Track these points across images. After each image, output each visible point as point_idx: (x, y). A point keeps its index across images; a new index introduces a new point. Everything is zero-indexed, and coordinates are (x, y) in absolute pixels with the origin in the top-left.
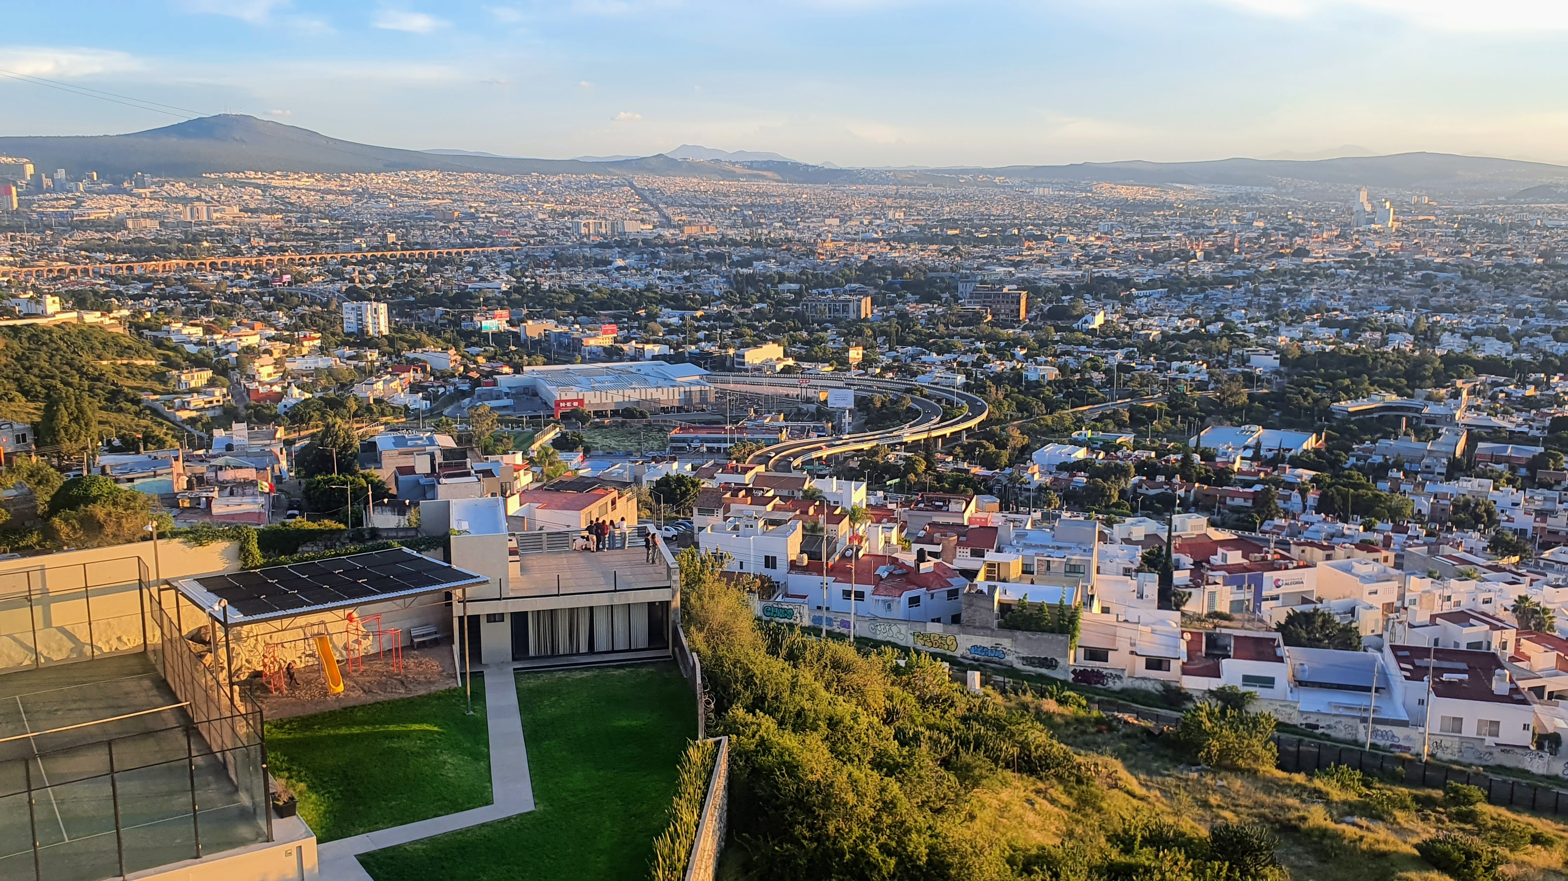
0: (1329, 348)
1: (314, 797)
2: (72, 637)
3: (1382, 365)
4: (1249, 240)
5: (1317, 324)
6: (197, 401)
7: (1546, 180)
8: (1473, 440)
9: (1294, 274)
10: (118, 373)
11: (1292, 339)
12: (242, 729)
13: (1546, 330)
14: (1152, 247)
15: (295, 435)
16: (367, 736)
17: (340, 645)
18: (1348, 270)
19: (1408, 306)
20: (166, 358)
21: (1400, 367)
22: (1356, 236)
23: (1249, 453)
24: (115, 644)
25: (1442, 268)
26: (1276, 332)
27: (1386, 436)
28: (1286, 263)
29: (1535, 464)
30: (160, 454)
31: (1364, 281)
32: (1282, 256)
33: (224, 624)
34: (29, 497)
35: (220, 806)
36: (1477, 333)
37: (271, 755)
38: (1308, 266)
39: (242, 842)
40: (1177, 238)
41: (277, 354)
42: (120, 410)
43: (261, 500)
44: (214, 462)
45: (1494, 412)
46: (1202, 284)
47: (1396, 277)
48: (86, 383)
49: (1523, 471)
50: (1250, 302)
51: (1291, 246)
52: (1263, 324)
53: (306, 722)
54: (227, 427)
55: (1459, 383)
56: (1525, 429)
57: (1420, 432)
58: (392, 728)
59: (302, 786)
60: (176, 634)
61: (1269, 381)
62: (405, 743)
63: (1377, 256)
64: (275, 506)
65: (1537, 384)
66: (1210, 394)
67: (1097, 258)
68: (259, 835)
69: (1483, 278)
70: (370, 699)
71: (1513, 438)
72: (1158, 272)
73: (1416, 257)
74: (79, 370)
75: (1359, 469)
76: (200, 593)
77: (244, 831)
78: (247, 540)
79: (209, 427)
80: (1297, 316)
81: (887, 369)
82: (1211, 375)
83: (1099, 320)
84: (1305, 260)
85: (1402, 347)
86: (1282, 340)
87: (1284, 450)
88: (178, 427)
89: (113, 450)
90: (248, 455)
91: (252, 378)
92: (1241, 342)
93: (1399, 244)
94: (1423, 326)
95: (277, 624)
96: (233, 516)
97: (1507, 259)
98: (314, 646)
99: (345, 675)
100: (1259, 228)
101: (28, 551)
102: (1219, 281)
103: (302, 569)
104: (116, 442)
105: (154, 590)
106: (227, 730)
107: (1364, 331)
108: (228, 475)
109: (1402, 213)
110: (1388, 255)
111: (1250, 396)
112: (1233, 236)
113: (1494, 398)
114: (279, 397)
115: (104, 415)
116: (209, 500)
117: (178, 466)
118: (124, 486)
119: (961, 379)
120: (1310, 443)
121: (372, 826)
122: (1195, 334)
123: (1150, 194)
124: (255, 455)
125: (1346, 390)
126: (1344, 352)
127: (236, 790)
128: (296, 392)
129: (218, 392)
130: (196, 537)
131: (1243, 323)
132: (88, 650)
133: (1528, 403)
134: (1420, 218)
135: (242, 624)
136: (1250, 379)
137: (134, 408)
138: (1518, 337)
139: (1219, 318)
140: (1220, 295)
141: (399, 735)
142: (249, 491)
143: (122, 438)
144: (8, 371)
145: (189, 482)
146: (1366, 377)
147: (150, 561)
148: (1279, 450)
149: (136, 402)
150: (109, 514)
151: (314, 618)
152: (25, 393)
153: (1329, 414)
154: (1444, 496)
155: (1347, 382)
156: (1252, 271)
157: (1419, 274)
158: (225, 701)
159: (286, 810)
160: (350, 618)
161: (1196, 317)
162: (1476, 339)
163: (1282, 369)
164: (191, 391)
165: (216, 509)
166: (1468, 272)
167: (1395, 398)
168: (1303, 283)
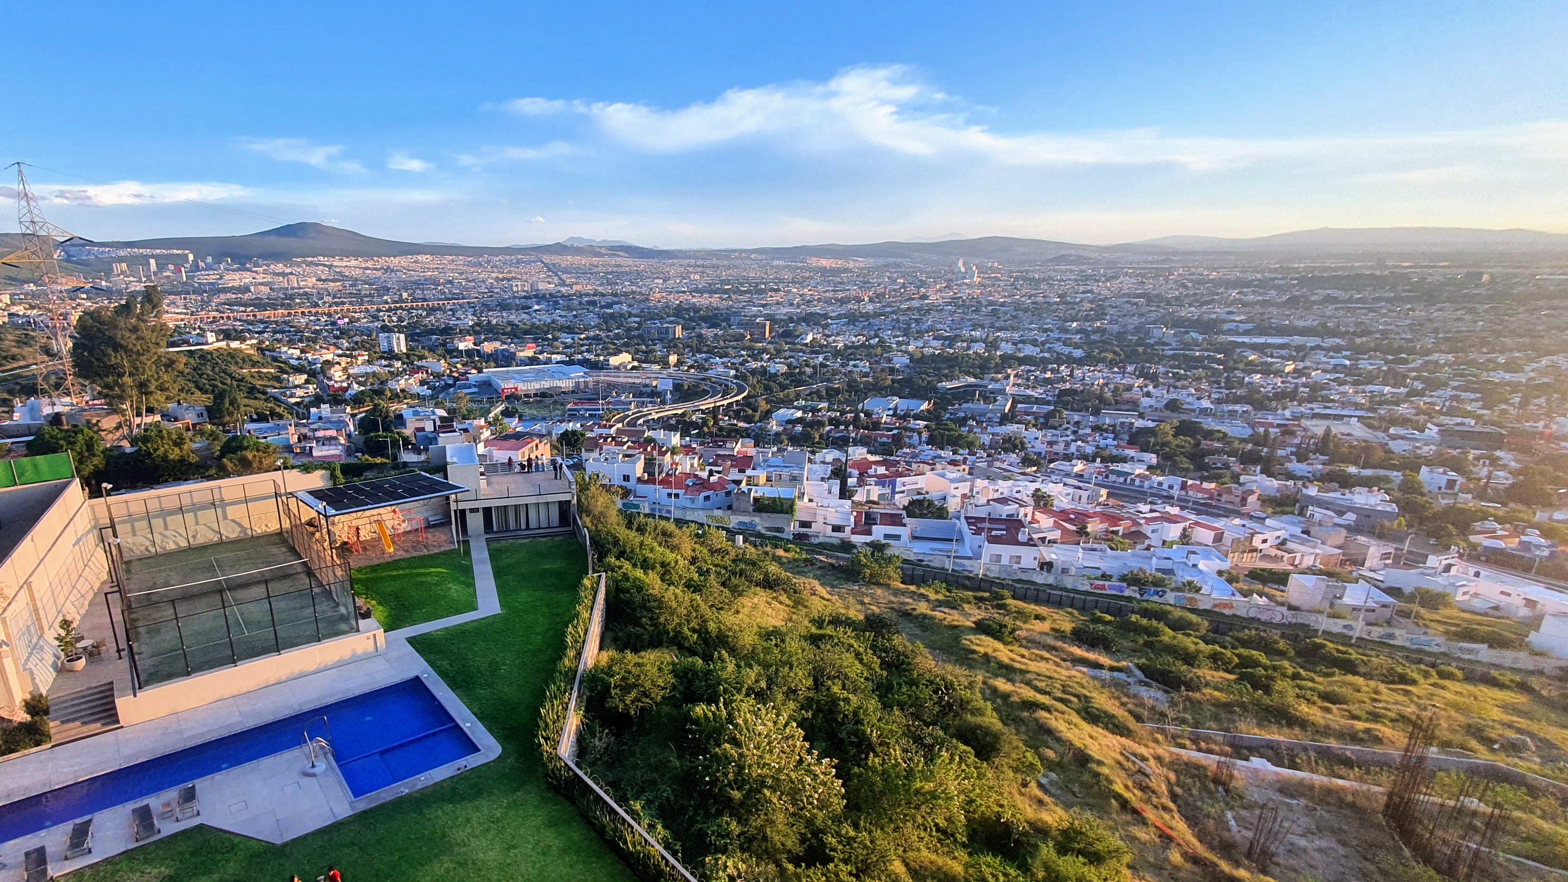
0: (937, 352)
1: (381, 608)
2: (240, 525)
3: (967, 362)
4: (895, 290)
5: (931, 338)
6: (300, 392)
7: (1064, 252)
8: (1015, 403)
9: (919, 310)
10: (253, 377)
11: (917, 347)
12: (339, 572)
13: (1059, 340)
14: (840, 295)
15: (356, 411)
16: (406, 575)
17: (390, 527)
18: (950, 307)
19: (982, 327)
20: (280, 367)
21: (977, 362)
22: (955, 287)
23: (891, 412)
24: (264, 528)
25: (1003, 305)
26: (908, 344)
27: (967, 402)
28: (916, 304)
29: (1049, 415)
30: (281, 422)
31: (959, 313)
32: (913, 299)
33: (325, 516)
34: (208, 448)
35: (330, 614)
36: (1021, 342)
37: (356, 586)
38: (927, 305)
39: (344, 633)
40: (854, 290)
41: (343, 365)
42: (256, 398)
43: (340, 447)
44: (312, 426)
45: (1028, 387)
46: (867, 316)
47: (977, 311)
48: (235, 383)
49: (1042, 420)
50: (894, 327)
51: (918, 293)
52: (901, 339)
53: (374, 568)
54: (318, 407)
55: (1009, 371)
56: (1044, 396)
57: (986, 400)
58: (421, 571)
59: (374, 602)
60: (298, 522)
61: (903, 372)
62: (429, 579)
63: (967, 299)
64: (349, 452)
65: (1052, 371)
66: (870, 379)
67: (809, 301)
68: (352, 628)
69: (1026, 310)
70: (408, 556)
71: (1037, 401)
72: (843, 310)
73: (989, 298)
74: (230, 375)
75: (951, 420)
76: (310, 499)
77: (343, 626)
78: (334, 469)
79: (307, 407)
80: (920, 334)
81: (690, 367)
82: (871, 368)
83: (810, 338)
84: (926, 301)
85: (978, 351)
86: (911, 348)
87: (910, 410)
88: (290, 408)
89: (253, 421)
90: (331, 422)
91: (330, 379)
92: (888, 349)
93: (979, 291)
94: (991, 339)
95: (354, 515)
96: (325, 457)
97: (1040, 299)
98: (375, 527)
99: (394, 543)
100: (900, 283)
101: (210, 478)
102: (877, 315)
103: (366, 485)
104: (255, 417)
105: (284, 498)
106: (330, 572)
107: (958, 342)
108: (320, 434)
109: (982, 273)
110: (973, 298)
111: (893, 380)
112: (885, 288)
113: (1028, 379)
114: (346, 390)
115: (247, 401)
116: (311, 448)
117: (292, 429)
118: (263, 441)
119: (733, 372)
120: (925, 406)
121: (414, 622)
122: (863, 345)
123: (840, 263)
124: (335, 422)
125: (946, 376)
126: (946, 354)
127: (338, 605)
128: (356, 386)
129: (311, 387)
130: (306, 469)
131: (890, 339)
132: (249, 532)
133: (1047, 381)
134: (992, 276)
135: (334, 516)
136: (892, 371)
137: (263, 397)
138: (1043, 343)
139: (876, 336)
140: (877, 323)
141: (425, 575)
142: (333, 442)
143: (257, 414)
144: (190, 377)
145: (299, 438)
146: (957, 368)
147: (280, 482)
148: (907, 410)
149: (264, 393)
150: (254, 456)
151: (374, 512)
152: (200, 389)
153: (935, 390)
154: (997, 434)
155: (946, 371)
156: (896, 308)
157: (990, 308)
158: (329, 558)
159: (366, 615)
160: (394, 511)
161: (864, 335)
162: (1020, 346)
163: (911, 364)
164: (296, 387)
165: (315, 454)
166: (1018, 306)
167: (973, 380)
168: (924, 315)
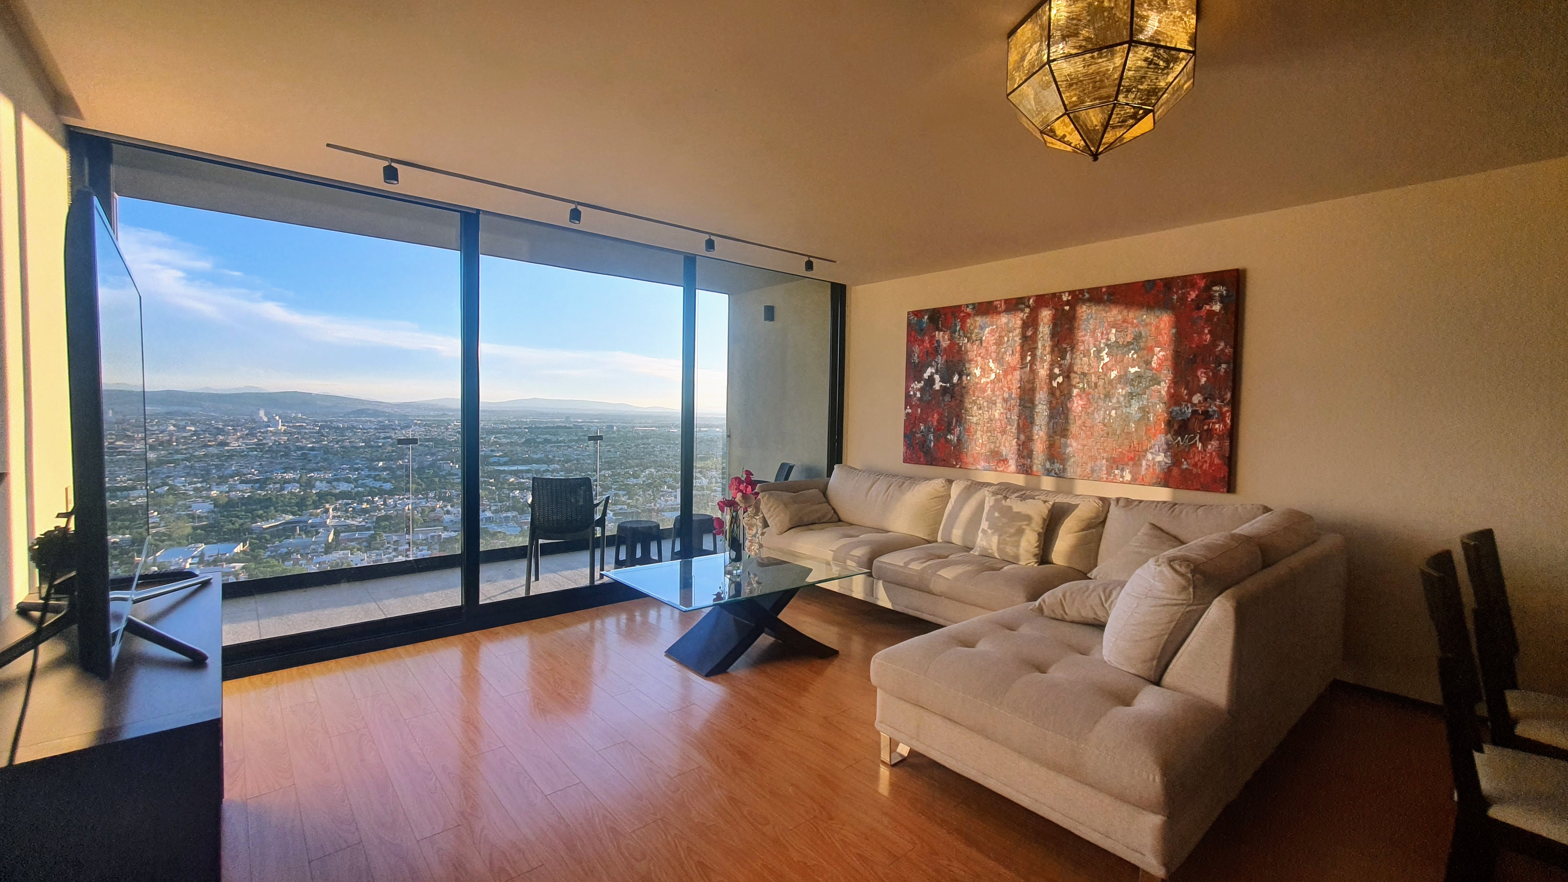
3: (282, 501)
4: (184, 437)
5: (237, 482)
8: (337, 534)
9: (218, 456)
11: (221, 492)
13: (368, 476)
18: (255, 453)
19: (294, 469)
21: (293, 501)
22: (259, 434)
23: (196, 560)
25: (312, 449)
26: (210, 489)
27: (288, 537)
28: (214, 450)
29: (373, 537)
31: (267, 458)
32: (210, 446)
36: (334, 480)
38: (228, 451)
45: (348, 518)
47: (286, 455)
49: (365, 544)
50: (188, 473)
51: (215, 440)
52: (199, 485)
55: (327, 506)
56: (363, 523)
57: (307, 533)
61: (206, 517)
63: (273, 444)
65: (367, 502)
66: (162, 530)
69: (336, 454)
71: (359, 529)
73: (297, 444)
75: (273, 557)
80: (223, 479)
82: (162, 519)
84: (226, 448)
85: (293, 490)
86: (214, 493)
87: (221, 555)
92: (183, 497)
93: (286, 438)
94: (304, 479)
97: (347, 444)
100: (191, 430)
107: (270, 484)
109: (287, 422)
110: (280, 444)
111: (194, 528)
112: (171, 435)
113: (347, 511)
120: (239, 548)
125: (260, 517)
126: (258, 496)
131: (184, 486)
133: (365, 511)
134: (298, 424)
136: (192, 518)
138: (356, 480)
140: (165, 470)
146: (272, 508)
148: (218, 555)
153: (251, 531)
154: (324, 562)
155: (261, 512)
156: (188, 455)
157: (300, 453)
162: (335, 483)
163: (216, 509)
166: (327, 450)
167: (291, 517)
168: (226, 460)
